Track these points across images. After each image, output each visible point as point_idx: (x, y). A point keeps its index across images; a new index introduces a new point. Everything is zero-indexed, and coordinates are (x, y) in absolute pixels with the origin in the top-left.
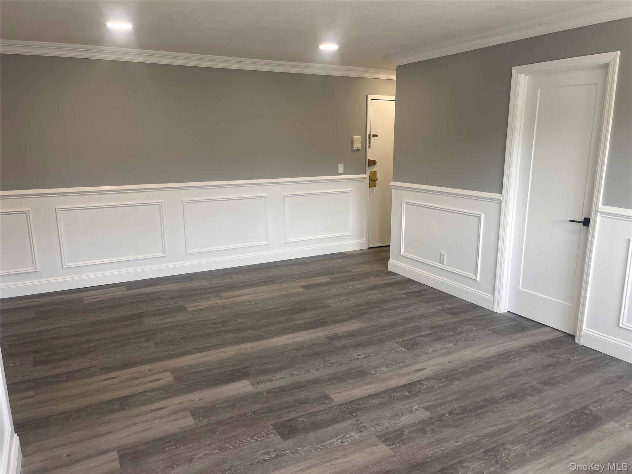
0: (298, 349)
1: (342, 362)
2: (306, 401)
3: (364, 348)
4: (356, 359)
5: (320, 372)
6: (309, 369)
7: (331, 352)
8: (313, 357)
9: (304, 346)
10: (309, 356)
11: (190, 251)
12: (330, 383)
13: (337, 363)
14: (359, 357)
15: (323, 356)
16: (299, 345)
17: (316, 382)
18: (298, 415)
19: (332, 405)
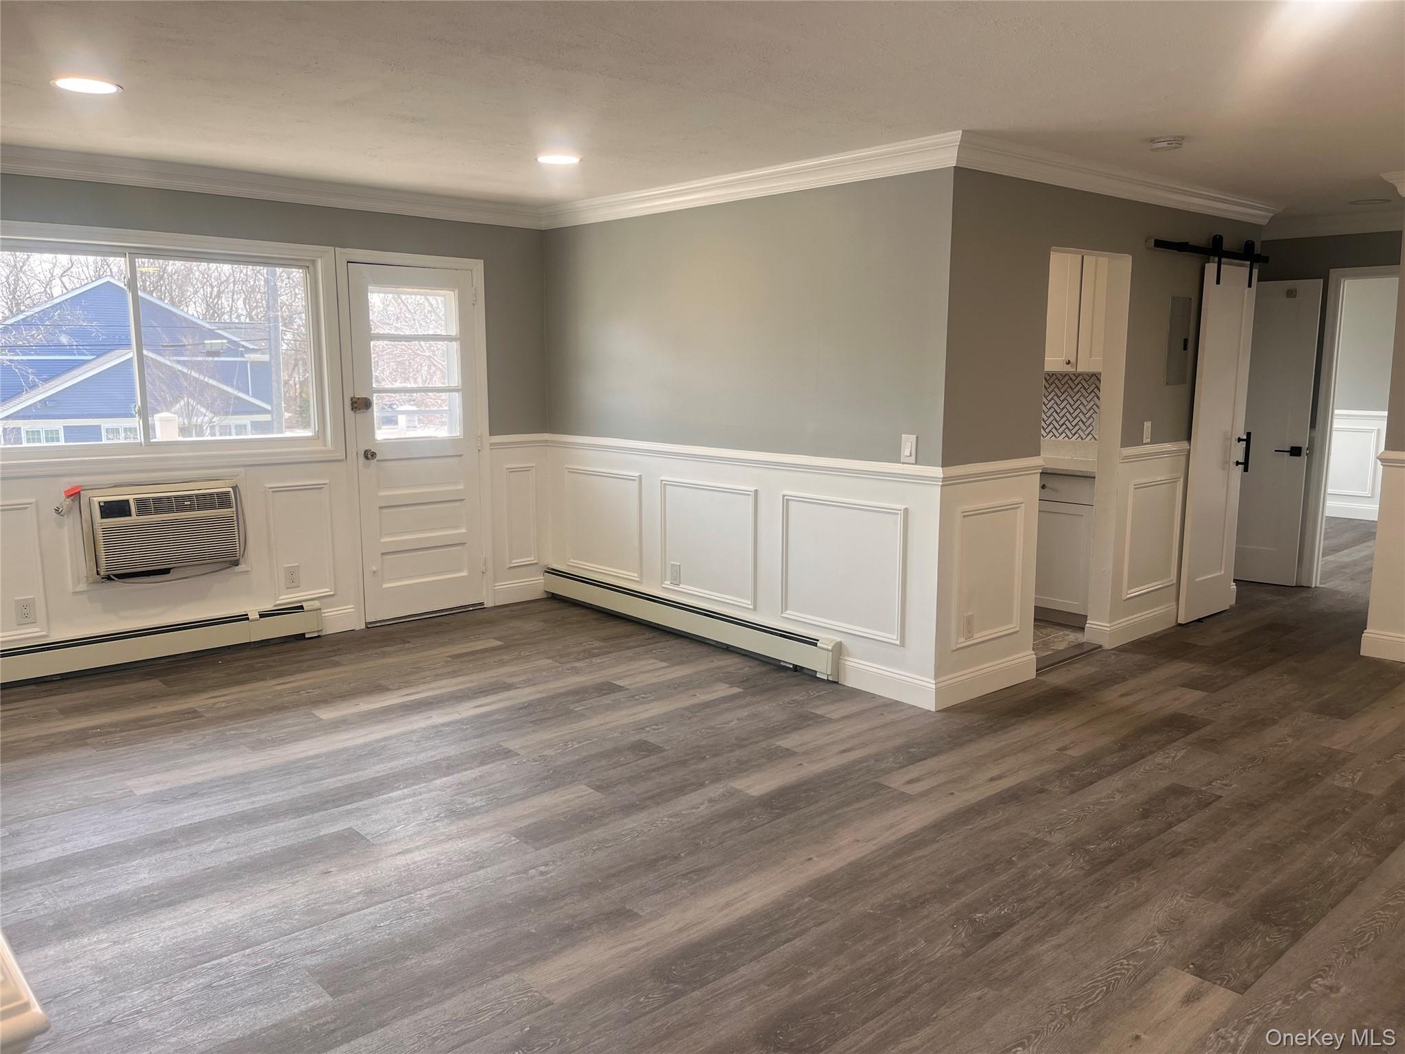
0: (700, 872)
1: (582, 854)
2: (633, 779)
3: (530, 893)
4: (551, 863)
5: (625, 827)
6: (650, 830)
7: (614, 875)
8: (654, 857)
9: (687, 881)
10: (664, 858)
12: (600, 810)
13: (595, 851)
14: (543, 868)
15: (631, 861)
16: (702, 882)
17: (628, 809)
18: (637, 762)
19: (587, 780)
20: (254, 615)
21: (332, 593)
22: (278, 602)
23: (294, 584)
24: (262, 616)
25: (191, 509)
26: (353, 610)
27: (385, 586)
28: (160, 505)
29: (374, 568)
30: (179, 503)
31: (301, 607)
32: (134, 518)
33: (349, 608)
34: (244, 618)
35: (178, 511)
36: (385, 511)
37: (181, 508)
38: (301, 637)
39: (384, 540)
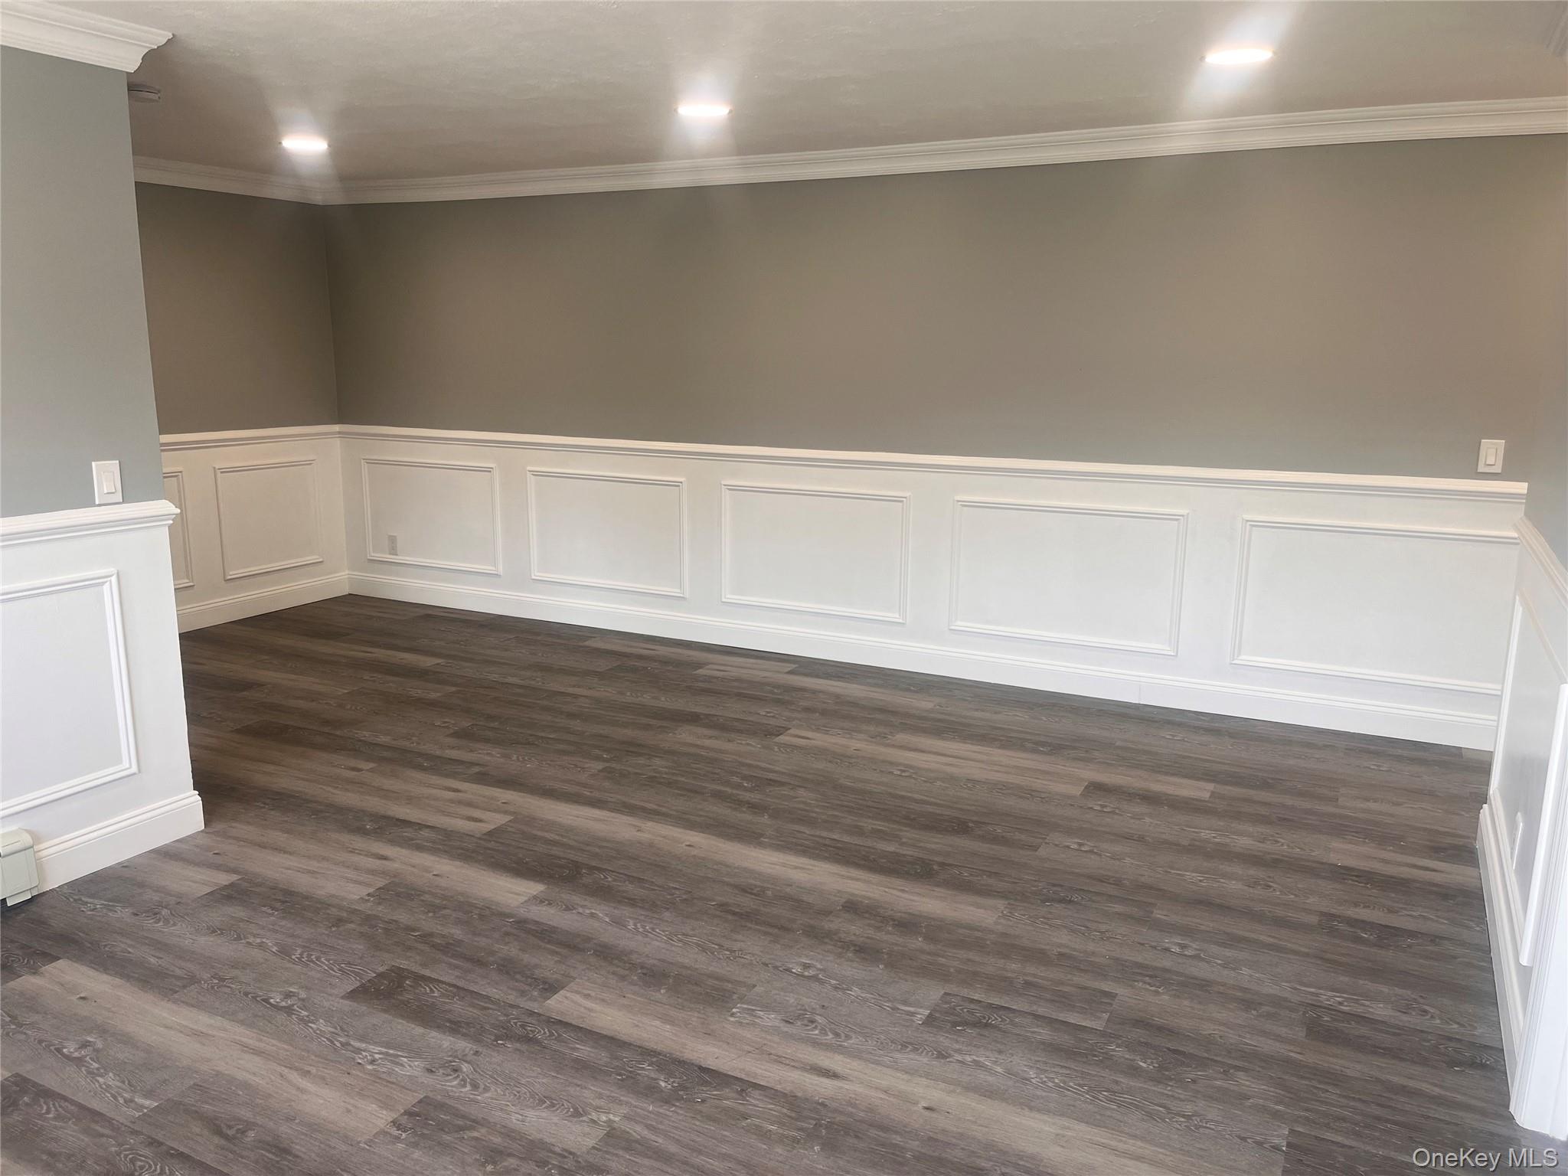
11: (959, 623)
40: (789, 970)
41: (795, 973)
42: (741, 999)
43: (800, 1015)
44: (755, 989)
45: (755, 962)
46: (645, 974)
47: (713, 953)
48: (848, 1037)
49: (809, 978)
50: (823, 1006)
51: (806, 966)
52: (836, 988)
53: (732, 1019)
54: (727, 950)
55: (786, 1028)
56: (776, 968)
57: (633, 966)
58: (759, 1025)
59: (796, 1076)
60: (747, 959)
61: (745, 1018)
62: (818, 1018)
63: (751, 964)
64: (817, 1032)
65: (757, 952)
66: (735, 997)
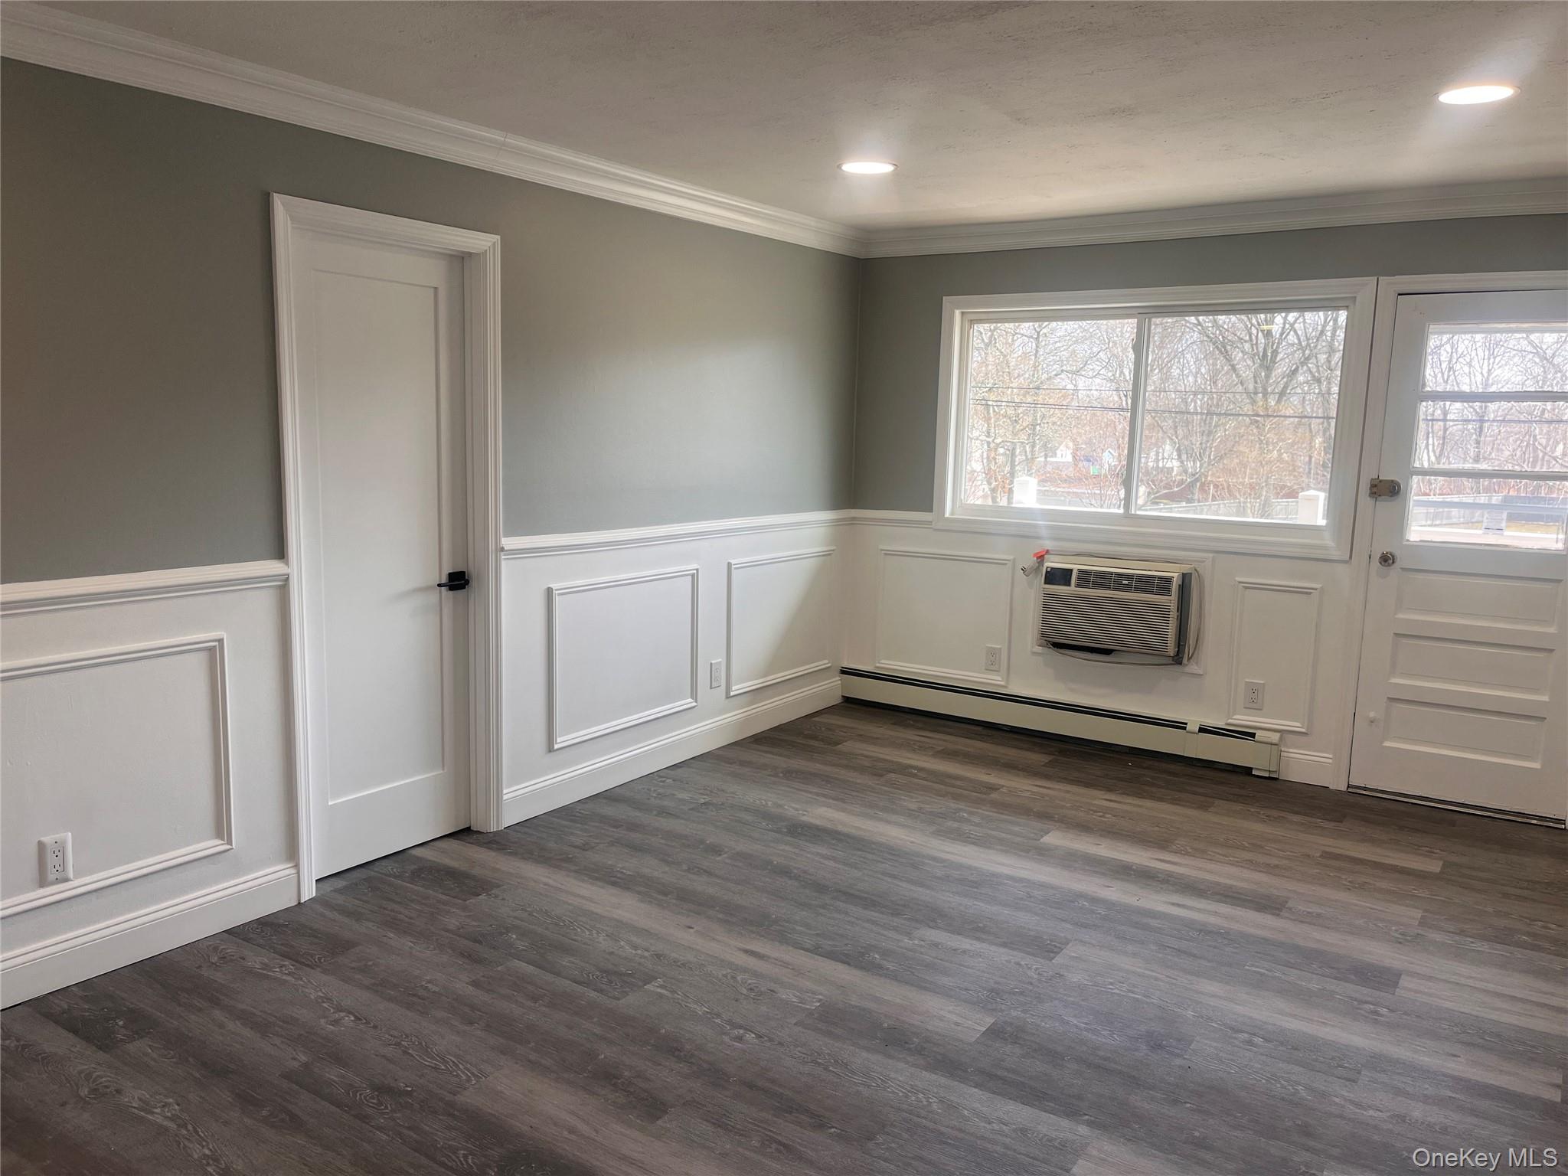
20: (1193, 727)
21: (1303, 730)
22: (1230, 721)
23: (1254, 705)
24: (1202, 730)
25: (1127, 589)
26: (1330, 761)
27: (1387, 744)
28: (1102, 580)
29: (1372, 715)
30: (1118, 581)
31: (1253, 735)
32: (1072, 589)
33: (1326, 758)
34: (1182, 726)
35: (1115, 589)
36: (1404, 641)
37: (1119, 587)
38: (1248, 771)
39: (1394, 680)
40: (759, 1037)
41: (753, 1032)
42: (810, 1014)
43: (760, 995)
44: (795, 1021)
45: (792, 1047)
46: (906, 1043)
47: (836, 1061)
48: (725, 976)
49: (741, 1027)
50: (736, 1001)
51: (740, 1039)
52: (718, 1015)
53: (820, 997)
54: (819, 1064)
55: (773, 986)
56: (771, 1040)
57: (920, 1051)
58: (797, 991)
59: (775, 954)
60: (799, 1052)
61: (809, 997)
62: (745, 991)
63: (796, 1046)
64: (750, 981)
65: (788, 1059)
66: (816, 1015)
